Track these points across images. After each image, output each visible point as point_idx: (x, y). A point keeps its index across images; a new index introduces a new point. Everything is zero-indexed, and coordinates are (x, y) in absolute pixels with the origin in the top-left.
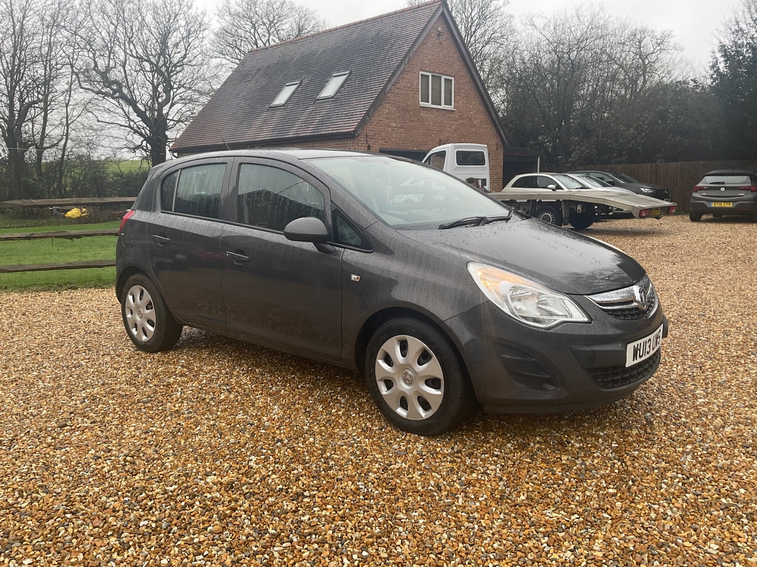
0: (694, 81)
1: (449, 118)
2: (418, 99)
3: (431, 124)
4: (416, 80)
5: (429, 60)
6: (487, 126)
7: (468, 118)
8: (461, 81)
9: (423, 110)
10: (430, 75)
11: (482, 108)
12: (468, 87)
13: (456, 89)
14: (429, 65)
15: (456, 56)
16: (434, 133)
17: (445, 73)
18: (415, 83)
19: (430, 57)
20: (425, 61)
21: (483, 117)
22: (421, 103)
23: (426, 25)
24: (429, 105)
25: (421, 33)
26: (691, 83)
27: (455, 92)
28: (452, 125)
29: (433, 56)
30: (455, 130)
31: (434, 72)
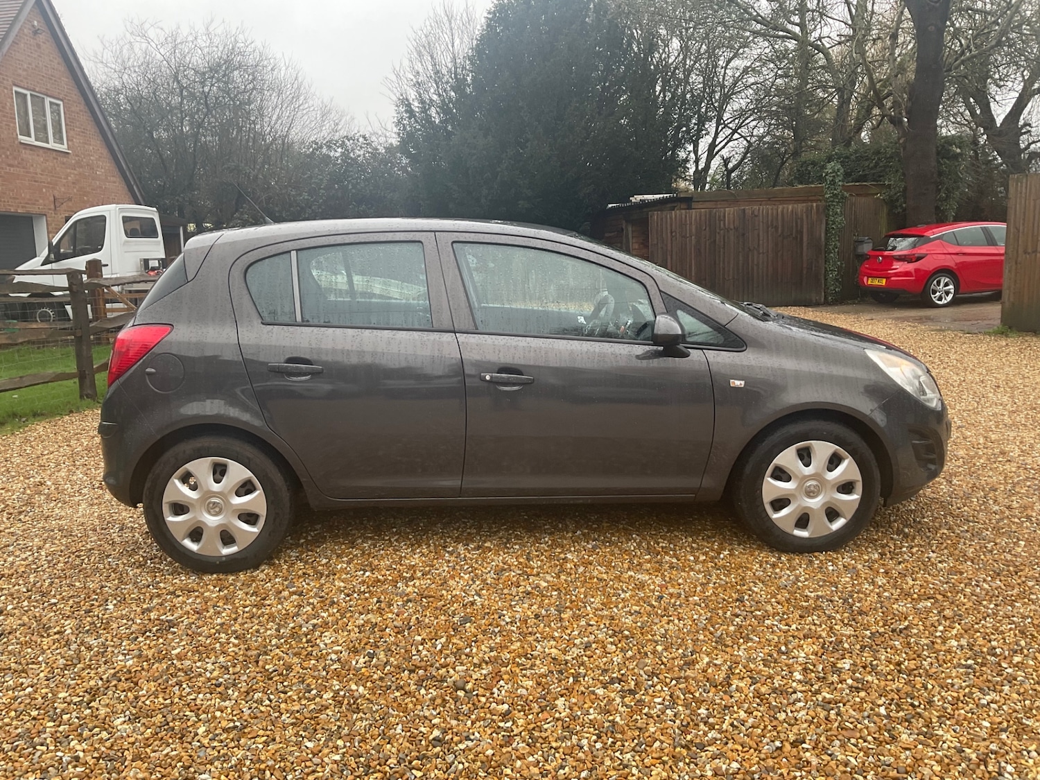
0: (364, 137)
1: (64, 163)
2: (16, 131)
3: (39, 171)
4: (9, 100)
5: (24, 70)
6: (115, 179)
7: (88, 165)
8: (73, 109)
9: (25, 149)
10: (28, 93)
11: (105, 152)
12: (85, 118)
13: (68, 120)
14: (26, 79)
15: (62, 68)
16: (45, 187)
17: (49, 93)
18: (8, 104)
19: (25, 66)
20: (20, 72)
21: (108, 165)
22: (20, 137)
23: (18, 14)
24: (31, 140)
25: (12, 25)
26: (361, 140)
27: (66, 125)
28: (67, 176)
29: (30, 64)
30: (73, 183)
31: (34, 91)
